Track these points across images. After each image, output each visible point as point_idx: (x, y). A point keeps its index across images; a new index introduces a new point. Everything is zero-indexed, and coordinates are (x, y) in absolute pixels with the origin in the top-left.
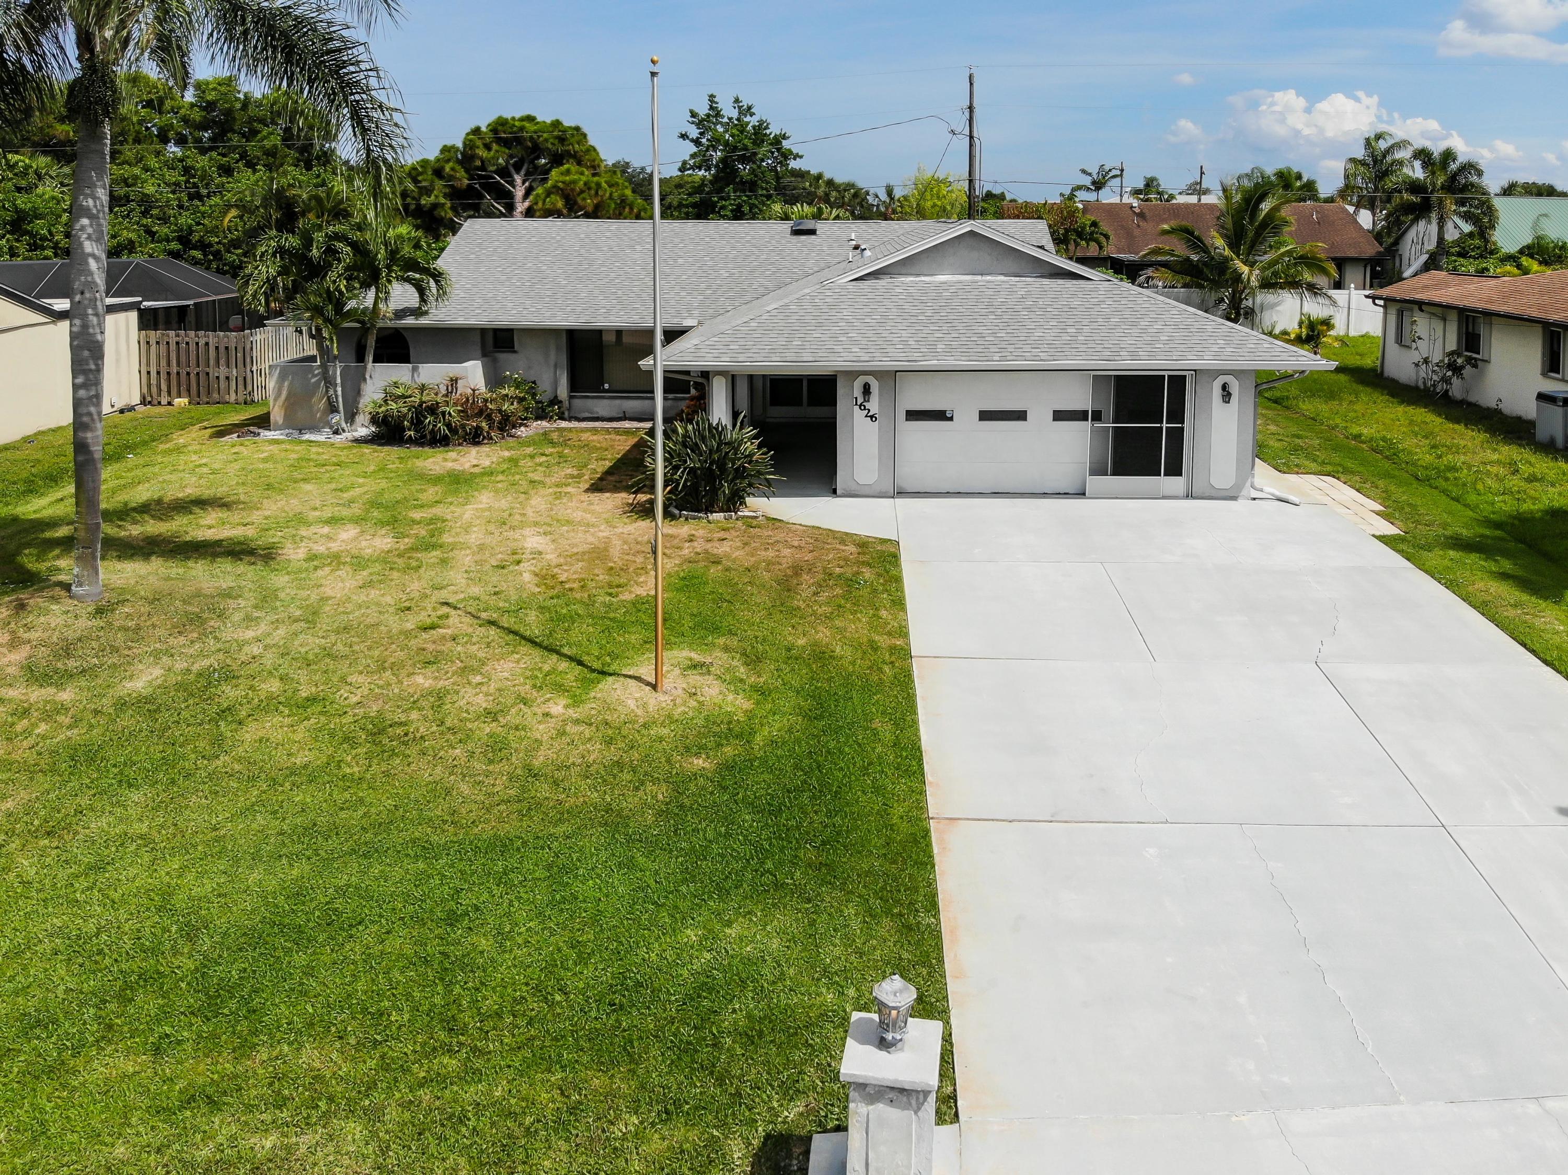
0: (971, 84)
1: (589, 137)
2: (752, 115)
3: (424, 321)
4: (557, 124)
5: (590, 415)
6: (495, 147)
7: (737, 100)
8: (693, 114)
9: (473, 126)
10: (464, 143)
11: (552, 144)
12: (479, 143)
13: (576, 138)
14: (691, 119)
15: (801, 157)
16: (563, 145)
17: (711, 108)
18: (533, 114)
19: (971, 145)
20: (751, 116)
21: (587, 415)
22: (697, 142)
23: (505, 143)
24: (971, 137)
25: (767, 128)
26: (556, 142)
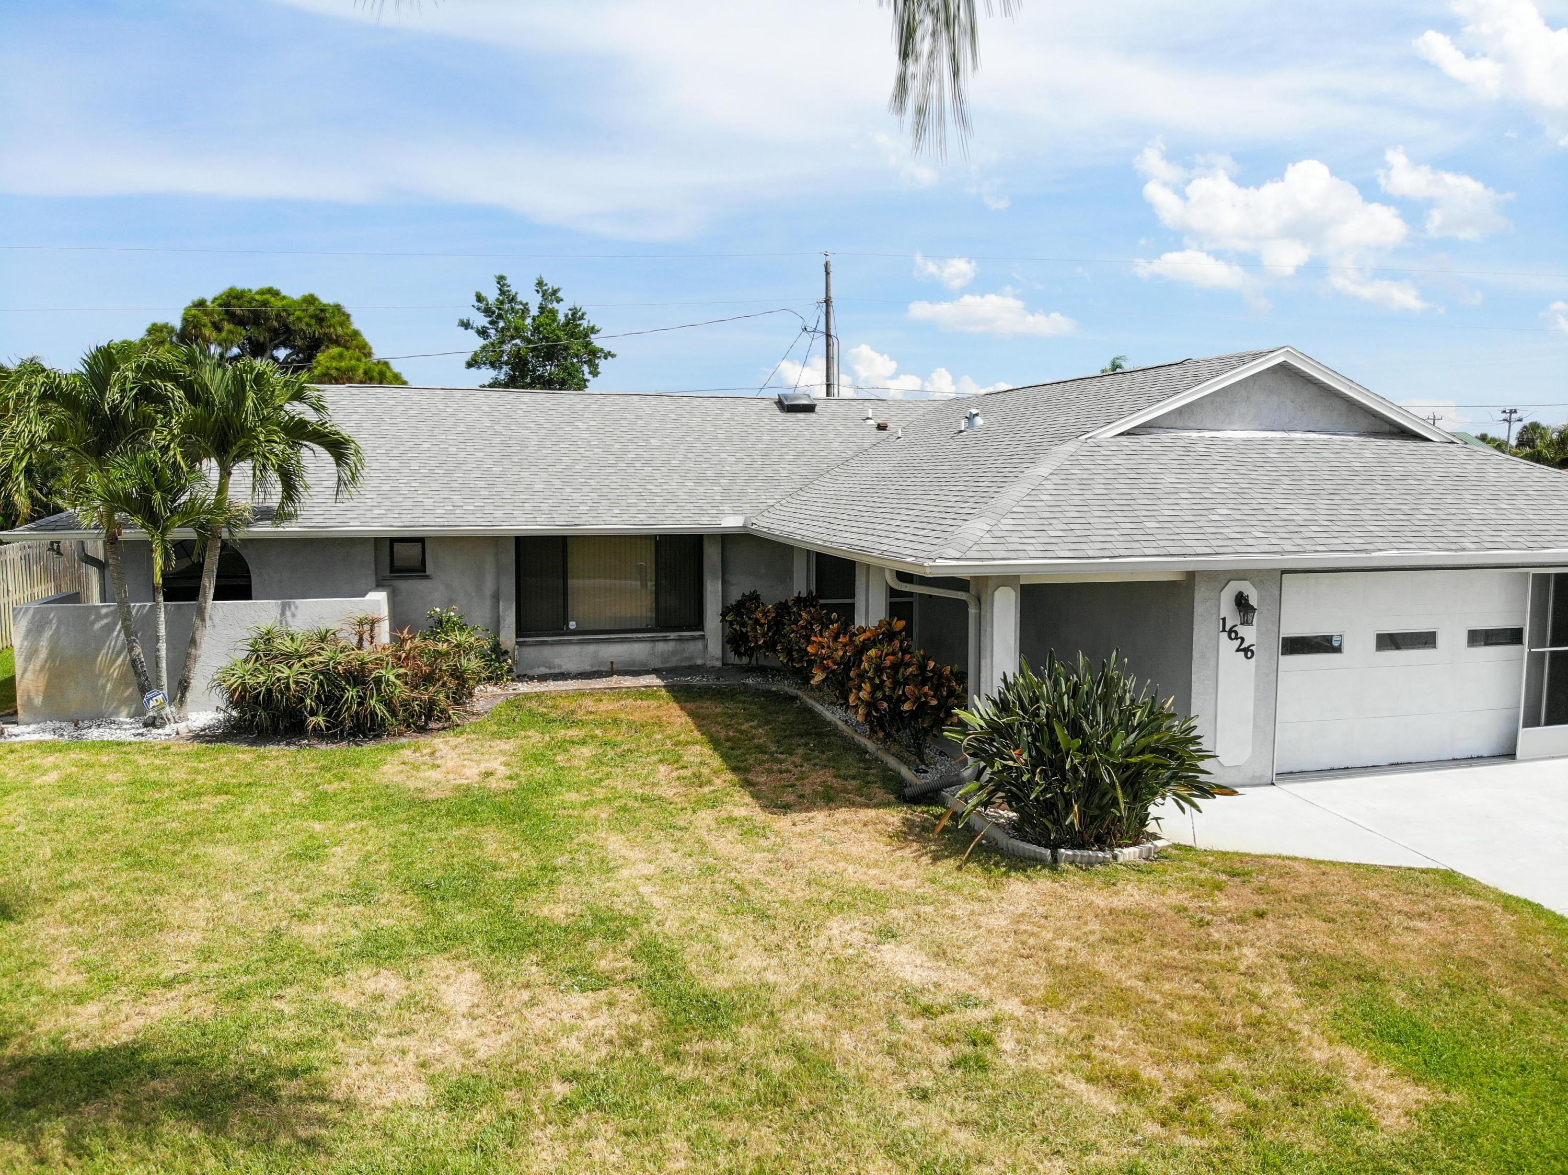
0: (827, 273)
1: (352, 319)
2: (559, 300)
3: (290, 528)
4: (310, 300)
5: (548, 671)
6: (227, 326)
7: (540, 283)
8: (479, 298)
9: (196, 297)
10: (185, 320)
11: (308, 324)
12: (205, 320)
13: (337, 319)
14: (476, 304)
15: (613, 356)
16: (322, 327)
17: (502, 293)
18: (276, 286)
19: (828, 345)
20: (558, 302)
21: (544, 670)
22: (483, 332)
23: (240, 321)
24: (828, 336)
25: (581, 318)
26: (313, 322)
